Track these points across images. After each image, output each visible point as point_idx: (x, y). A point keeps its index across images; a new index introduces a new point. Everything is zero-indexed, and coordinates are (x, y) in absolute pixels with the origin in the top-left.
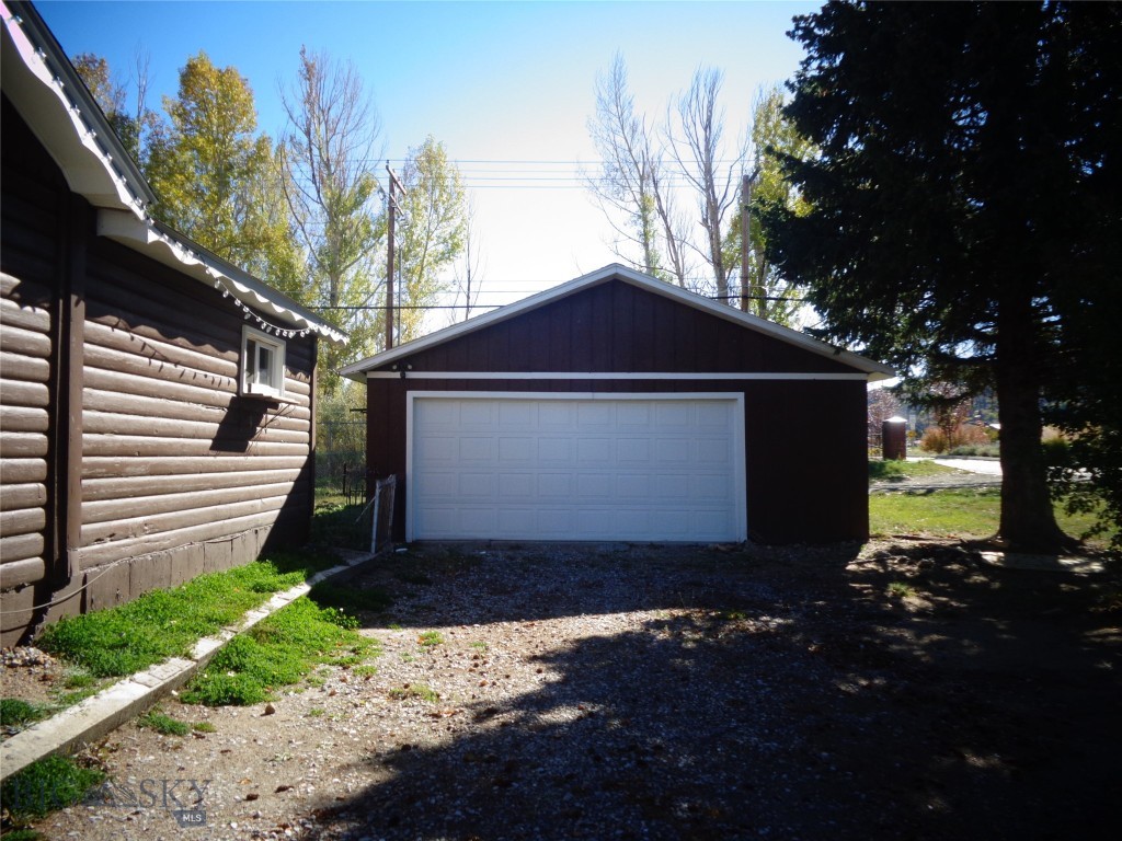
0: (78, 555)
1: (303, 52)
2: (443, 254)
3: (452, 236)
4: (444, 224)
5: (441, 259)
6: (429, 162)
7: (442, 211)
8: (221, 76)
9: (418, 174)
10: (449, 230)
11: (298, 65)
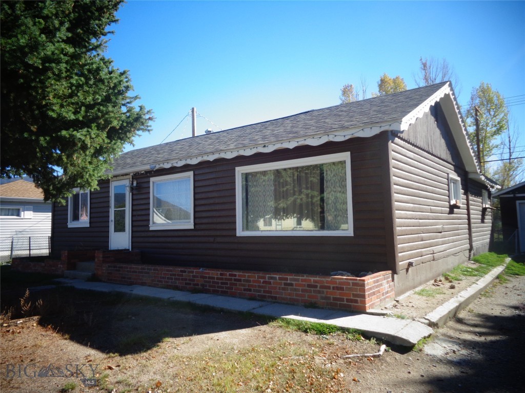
0: (474, 244)
1: (421, 60)
2: (495, 132)
3: (499, 123)
4: (494, 118)
5: (494, 134)
6: (484, 93)
7: (492, 113)
8: (394, 81)
9: (478, 99)
10: (497, 121)
11: (420, 65)
